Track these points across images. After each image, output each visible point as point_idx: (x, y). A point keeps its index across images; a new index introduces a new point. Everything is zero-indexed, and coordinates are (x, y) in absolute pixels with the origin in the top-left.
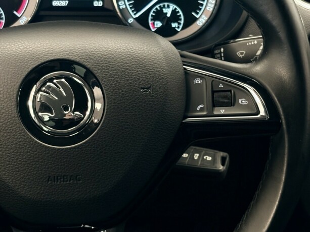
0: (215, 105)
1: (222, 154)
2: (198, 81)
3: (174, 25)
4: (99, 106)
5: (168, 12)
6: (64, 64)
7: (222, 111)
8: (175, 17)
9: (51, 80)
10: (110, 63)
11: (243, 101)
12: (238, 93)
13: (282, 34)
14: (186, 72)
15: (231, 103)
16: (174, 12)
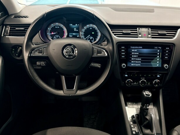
0: (98, 53)
1: (100, 64)
2: (95, 49)
3: (92, 41)
4: (76, 52)
5: (91, 38)
6: (70, 45)
7: (99, 55)
8: (92, 39)
9: (68, 48)
10: (79, 45)
11: (103, 53)
12: (102, 51)
13: (110, 41)
14: (93, 47)
15: (101, 53)
16: (92, 38)
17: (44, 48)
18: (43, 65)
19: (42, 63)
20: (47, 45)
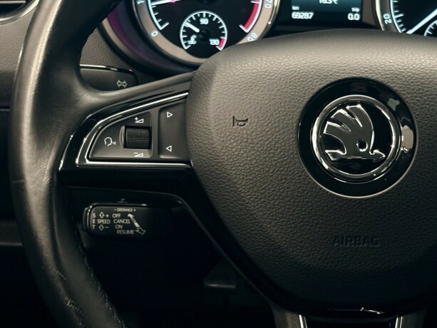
17: (165, 108)
18: (126, 227)
19: (124, 215)
20: (186, 86)
